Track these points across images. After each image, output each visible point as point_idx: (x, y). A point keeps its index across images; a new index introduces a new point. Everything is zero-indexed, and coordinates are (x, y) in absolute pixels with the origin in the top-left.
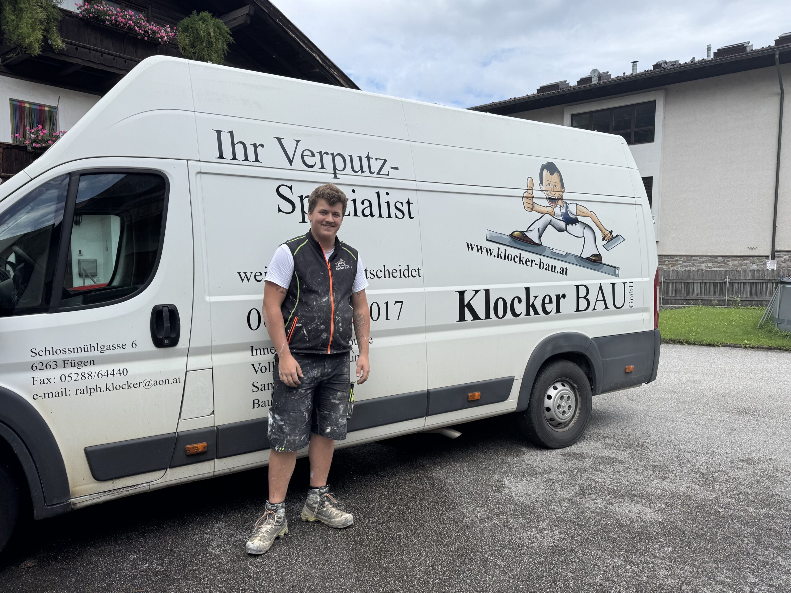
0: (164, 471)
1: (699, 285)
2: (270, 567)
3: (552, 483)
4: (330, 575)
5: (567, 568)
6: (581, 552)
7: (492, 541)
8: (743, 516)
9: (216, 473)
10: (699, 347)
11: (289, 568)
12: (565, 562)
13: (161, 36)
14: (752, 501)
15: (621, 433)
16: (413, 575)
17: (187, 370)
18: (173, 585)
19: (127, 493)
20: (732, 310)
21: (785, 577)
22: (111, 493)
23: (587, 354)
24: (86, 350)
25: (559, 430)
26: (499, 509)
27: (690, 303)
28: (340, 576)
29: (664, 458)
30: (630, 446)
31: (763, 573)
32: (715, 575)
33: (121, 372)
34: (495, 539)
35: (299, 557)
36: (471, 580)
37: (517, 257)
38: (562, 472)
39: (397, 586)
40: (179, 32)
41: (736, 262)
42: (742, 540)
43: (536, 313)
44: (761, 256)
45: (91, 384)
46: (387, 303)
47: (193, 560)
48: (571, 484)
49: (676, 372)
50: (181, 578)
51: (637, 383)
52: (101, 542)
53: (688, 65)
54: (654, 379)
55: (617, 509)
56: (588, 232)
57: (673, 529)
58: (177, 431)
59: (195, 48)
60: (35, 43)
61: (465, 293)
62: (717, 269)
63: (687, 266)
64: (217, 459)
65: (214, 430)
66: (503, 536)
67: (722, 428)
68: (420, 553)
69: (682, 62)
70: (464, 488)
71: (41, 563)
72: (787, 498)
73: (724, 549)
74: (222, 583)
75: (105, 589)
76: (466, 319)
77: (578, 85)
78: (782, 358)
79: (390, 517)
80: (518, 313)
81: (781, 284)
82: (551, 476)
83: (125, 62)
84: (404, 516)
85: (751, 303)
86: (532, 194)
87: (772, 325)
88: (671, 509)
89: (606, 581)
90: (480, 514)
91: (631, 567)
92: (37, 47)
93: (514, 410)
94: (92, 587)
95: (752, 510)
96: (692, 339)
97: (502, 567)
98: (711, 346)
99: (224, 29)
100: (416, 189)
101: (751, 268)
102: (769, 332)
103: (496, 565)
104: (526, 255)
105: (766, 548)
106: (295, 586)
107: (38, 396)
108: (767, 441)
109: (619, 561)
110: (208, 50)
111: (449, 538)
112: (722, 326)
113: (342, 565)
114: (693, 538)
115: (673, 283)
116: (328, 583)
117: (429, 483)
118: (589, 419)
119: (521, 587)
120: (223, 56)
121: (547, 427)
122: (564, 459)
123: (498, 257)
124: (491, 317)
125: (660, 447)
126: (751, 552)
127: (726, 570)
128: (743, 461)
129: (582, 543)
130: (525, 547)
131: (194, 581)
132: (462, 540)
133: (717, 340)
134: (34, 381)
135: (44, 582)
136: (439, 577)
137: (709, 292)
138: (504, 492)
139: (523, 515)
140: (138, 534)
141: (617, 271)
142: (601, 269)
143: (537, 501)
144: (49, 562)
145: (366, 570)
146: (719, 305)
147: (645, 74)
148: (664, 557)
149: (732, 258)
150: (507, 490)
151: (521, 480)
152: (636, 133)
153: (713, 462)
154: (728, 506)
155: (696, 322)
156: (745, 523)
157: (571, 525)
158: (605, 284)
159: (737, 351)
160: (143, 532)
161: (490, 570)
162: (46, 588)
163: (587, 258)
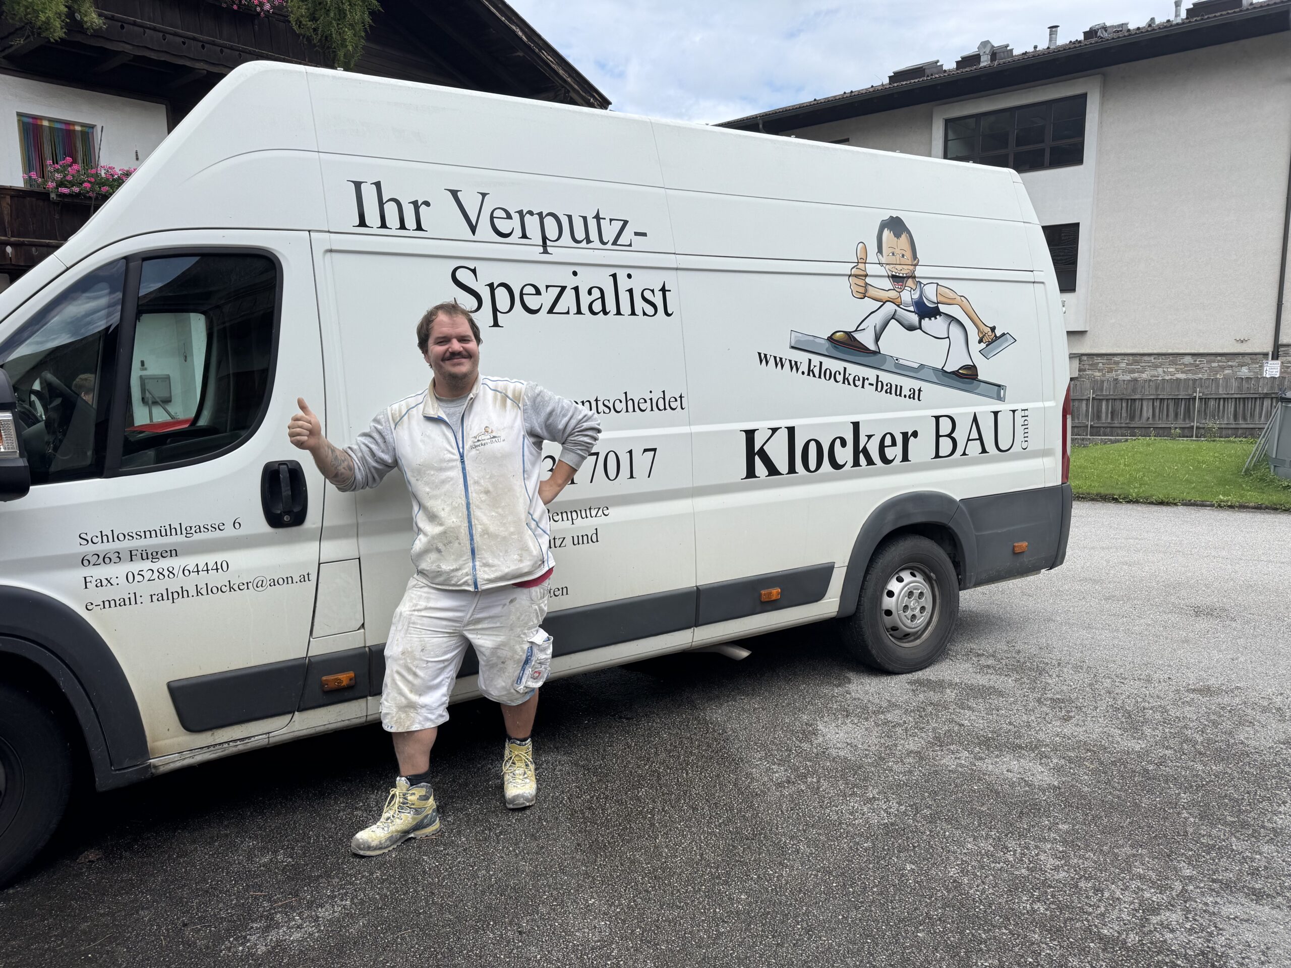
0: (289, 716)
1: (1151, 403)
2: (454, 859)
3: (892, 726)
4: (545, 869)
5: (906, 857)
6: (928, 833)
7: (794, 816)
8: (1185, 777)
9: (369, 718)
10: (1144, 506)
11: (484, 860)
12: (904, 848)
13: (260, 3)
14: (1200, 753)
15: (1006, 648)
16: (670, 869)
17: (321, 562)
18: (309, 885)
19: (234, 750)
20: (1204, 444)
21: (1237, 868)
22: (210, 749)
23: (951, 525)
24: (163, 533)
25: (906, 645)
26: (806, 767)
27: (1136, 433)
28: (560, 870)
29: (1069, 688)
30: (1018, 669)
31: (1206, 862)
32: (1130, 866)
33: (219, 567)
34: (798, 814)
35: (498, 843)
36: (759, 875)
37: (840, 374)
38: (907, 709)
39: (646, 884)
41: (1215, 365)
42: (1179, 813)
43: (870, 462)
44: (1256, 354)
45: (174, 585)
46: (630, 452)
48: (920, 729)
49: (1103, 548)
50: (321, 876)
51: (1034, 569)
53: (1142, 32)
54: (1061, 563)
55: (990, 767)
56: (955, 330)
57: (1074, 796)
58: (308, 656)
59: (317, 21)
60: (55, 20)
61: (756, 433)
62: (1182, 376)
63: (1133, 371)
64: (371, 696)
65: (365, 653)
66: (810, 810)
67: (1167, 638)
68: (683, 835)
69: (1132, 26)
70: (754, 736)
71: (109, 854)
72: (1256, 749)
73: (1149, 827)
74: (382, 883)
75: (207, 892)
76: (757, 474)
77: (958, 68)
78: (1277, 524)
79: (639, 781)
80: (841, 462)
81: (1282, 402)
82: (889, 716)
83: (203, 47)
84: (660, 779)
85: (1236, 432)
86: (865, 271)
87: (1265, 469)
88: (1073, 766)
89: (964, 876)
90: (777, 775)
91: (1005, 854)
92: (59, 26)
93: (834, 614)
94: (189, 890)
95: (1200, 767)
96: (1133, 493)
97: (807, 856)
98: (1164, 505)
100: (675, 266)
101: (1240, 374)
102: (1261, 480)
103: (798, 853)
104: (854, 370)
105: (1213, 825)
106: (493, 885)
107: (94, 606)
108: (1237, 659)
109: (986, 846)
110: (338, 24)
111: (727, 812)
112: (1184, 472)
113: (564, 854)
114: (1104, 811)
115: (1107, 400)
116: (542, 882)
117: (700, 728)
118: (953, 626)
119: (834, 885)
120: (363, 34)
121: (886, 641)
122: (913, 690)
123: (809, 375)
124: (797, 471)
125: (1065, 670)
126: (1190, 830)
127: (1149, 857)
128: (1194, 690)
129: (932, 820)
130: (844, 826)
131: (341, 879)
132: (748, 815)
133: (1175, 495)
134: (86, 583)
135: (116, 882)
136: (710, 872)
137: (1167, 415)
138: (816, 742)
139: (843, 777)
140: (255, 811)
141: (1002, 392)
142: (976, 389)
143: (866, 755)
144: (121, 854)
145: (601, 861)
146: (1183, 437)
147: (1070, 48)
148: (1056, 839)
149: (1208, 358)
150: (821, 739)
151: (844, 723)
152: (1053, 150)
153: (1147, 692)
154: (1162, 761)
155: (1143, 465)
156: (1186, 788)
157: (917, 792)
158: (981, 413)
159: (1206, 513)
160: (261, 807)
161: (789, 860)
162: (118, 891)
163: (953, 373)
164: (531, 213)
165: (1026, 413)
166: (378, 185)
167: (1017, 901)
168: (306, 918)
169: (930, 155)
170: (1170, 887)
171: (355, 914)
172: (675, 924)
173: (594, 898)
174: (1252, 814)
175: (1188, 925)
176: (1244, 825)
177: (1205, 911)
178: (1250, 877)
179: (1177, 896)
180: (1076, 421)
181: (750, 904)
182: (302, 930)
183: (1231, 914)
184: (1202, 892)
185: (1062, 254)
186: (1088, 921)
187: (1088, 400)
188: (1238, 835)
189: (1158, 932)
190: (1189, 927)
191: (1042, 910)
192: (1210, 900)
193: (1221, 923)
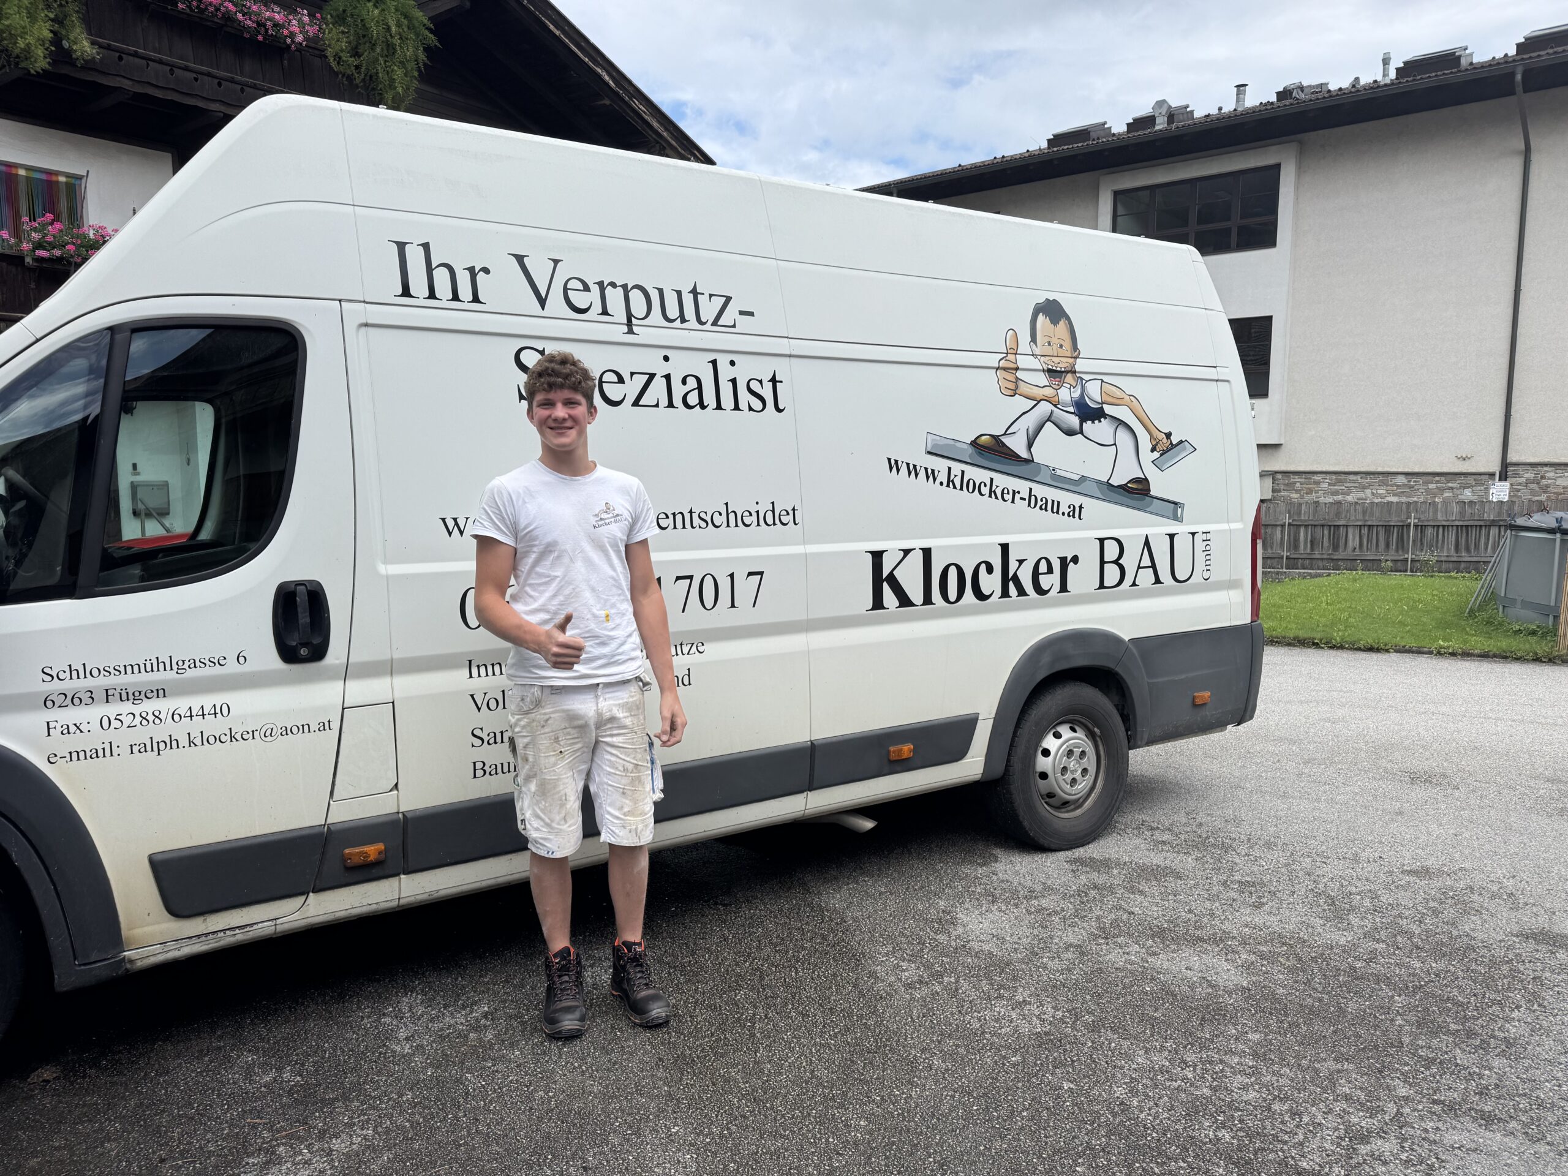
0: (302, 899)
1: (1357, 531)
2: (505, 1077)
3: (1048, 914)
4: (618, 1089)
5: (1062, 1073)
6: (1090, 1044)
7: (927, 1024)
8: (1400, 976)
9: (402, 902)
10: (1350, 652)
11: (542, 1078)
12: (1060, 1062)
13: (291, 33)
14: (1418, 948)
15: (1184, 820)
16: (774, 1089)
17: (345, 706)
18: (322, 1110)
19: (232, 940)
20: (1421, 579)
21: (1463, 1087)
22: (201, 939)
23: (1119, 669)
24: (149, 668)
25: (1065, 816)
26: (942, 964)
27: (1340, 566)
28: (637, 1091)
29: (1261, 869)
30: (1199, 845)
31: (1425, 1079)
32: (1335, 1084)
33: (218, 711)
34: (931, 1021)
36: (883, 1096)
37: (985, 485)
38: (1066, 894)
39: (743, 1108)
40: (327, 25)
41: (1432, 486)
42: (1392, 1020)
43: (1022, 592)
44: (1480, 474)
45: (160, 733)
46: (732, 576)
47: (360, 1064)
48: (1082, 918)
49: (1302, 702)
50: (337, 1098)
51: (1218, 725)
52: (184, 1032)
53: (1344, 93)
54: (1251, 718)
55: (1166, 964)
56: (1123, 436)
57: (1267, 1000)
58: (328, 823)
59: (359, 56)
60: (36, 48)
61: (885, 554)
62: (1395, 499)
63: (1336, 493)
64: (404, 874)
65: (398, 821)
66: (947, 1016)
67: (1377, 810)
68: (790, 1048)
69: (1333, 87)
70: (880, 926)
71: (70, 1072)
72: (1484, 942)
73: (1357, 1037)
74: (415, 1107)
75: (192, 1118)
76: (885, 605)
77: (1129, 131)
79: (736, 982)
80: (986, 592)
81: (1513, 530)
82: (1044, 903)
83: (220, 84)
84: (763, 979)
85: (1457, 566)
86: (1016, 363)
87: (1493, 610)
88: (1266, 963)
89: (1133, 1096)
90: (906, 974)
91: (1182, 1070)
92: (42, 55)
93: (978, 777)
94: (169, 1116)
95: (1417, 964)
96: (1337, 637)
97: (942, 1073)
98: (1373, 652)
99: (417, 19)
100: (788, 353)
101: (1462, 498)
102: (1487, 623)
103: (931, 1069)
104: (1002, 481)
105: (1434, 1034)
106: (552, 1110)
107: (58, 758)
108: (1460, 835)
109: (1160, 1060)
110: (385, 61)
111: (845, 1019)
112: (1397, 613)
113: (642, 1072)
114: (1302, 1017)
115: (1306, 526)
116: (614, 1105)
117: (813, 917)
118: (1121, 794)
119: (975, 1108)
120: (416, 74)
121: (1041, 810)
122: (1073, 871)
123: (948, 486)
124: (934, 602)
125: (1256, 847)
126: (1406, 1040)
127: (1357, 1074)
128: (1410, 872)
129: (1095, 1028)
130: (988, 1036)
131: (361, 1103)
132: (871, 1022)
133: (1386, 639)
134: (49, 729)
135: (76, 1107)
136: (823, 1092)
137: (1377, 545)
138: (954, 933)
139: (987, 976)
140: (256, 1018)
141: (1179, 510)
142: (1148, 507)
143: (1016, 949)
144: (84, 1071)
145: (687, 1079)
146: (1396, 571)
147: (1260, 111)
148: (1244, 1052)
149: (1424, 478)
150: (961, 930)
151: (989, 911)
152: (1241, 230)
153: (1354, 874)
154: (1373, 956)
155: (1348, 604)
156: (1400, 989)
157: (1077, 995)
158: (1154, 535)
159: (1424, 661)
160: (264, 1013)
161: (920, 1078)
162: (79, 1118)
163: (1120, 487)
164: (613, 285)
165: (1208, 536)
166: (426, 246)
167: (1197, 1127)
168: (317, 1151)
169: (1096, 229)
170: (1382, 1110)
171: (378, 1146)
172: (778, 1158)
173: (678, 1126)
174: (1480, 1021)
175: (1404, 1156)
176: (1471, 1034)
177: (1424, 1139)
178: (1477, 1097)
179: (1391, 1120)
180: (1270, 551)
181: (871, 1132)
182: (312, 1167)
183: (1455, 1143)
184: (1420, 1115)
185: (1252, 353)
186: (1283, 1152)
187: (1283, 526)
188: (1463, 1046)
189: (1367, 1164)
190: (1405, 1158)
191: (1228, 1138)
192: (1430, 1125)
193: (1444, 1154)
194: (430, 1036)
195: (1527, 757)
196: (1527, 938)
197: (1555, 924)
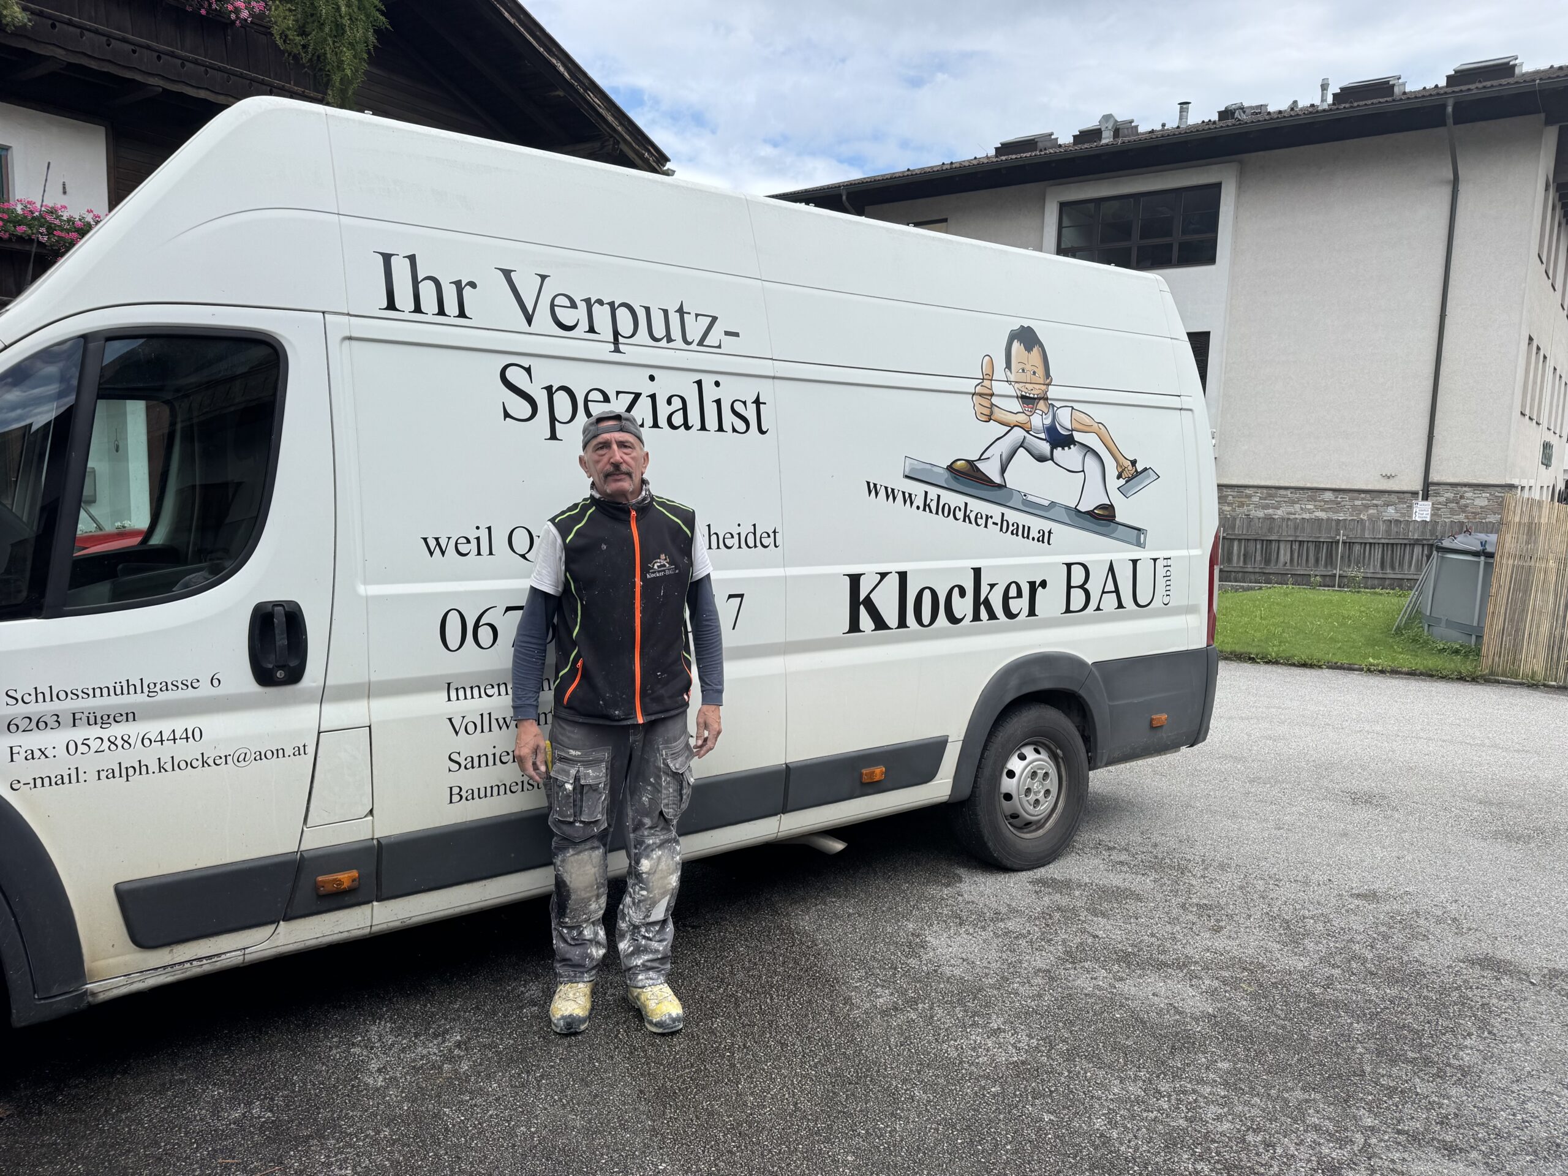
0: (273, 927)
1: (1289, 546)
2: (485, 1111)
3: (1015, 938)
4: (601, 1124)
5: (1042, 1104)
6: (1066, 1074)
7: (905, 1053)
8: (1357, 1003)
9: (374, 929)
10: (1285, 668)
11: (523, 1112)
12: (1039, 1092)
13: (236, 8)
14: (1372, 973)
15: (1140, 840)
16: (758, 1123)
17: (321, 730)
18: (296, 1148)
20: (1348, 596)
21: (1424, 1116)
22: (167, 970)
23: (1082, 693)
24: (119, 691)
25: (1028, 836)
26: (915, 990)
27: (1271, 579)
28: (620, 1125)
29: (1217, 891)
30: (1156, 867)
31: (1388, 1108)
32: (1304, 1115)
33: (190, 735)
34: (909, 1050)
35: (539, 1090)
36: (868, 1129)
37: (960, 510)
38: (1031, 916)
39: (729, 1143)
40: (274, 2)
41: (1358, 503)
42: (1353, 1048)
43: (992, 616)
44: (1404, 492)
45: (129, 758)
47: (333, 1098)
48: (1048, 941)
49: (1242, 719)
50: (311, 1136)
51: (1173, 746)
52: (143, 1064)
53: (1284, 116)
54: (1204, 739)
55: (1133, 990)
56: (1091, 463)
57: (1232, 1027)
58: (301, 849)
59: (307, 36)
61: (862, 577)
62: (1324, 515)
63: (1267, 507)
64: (377, 901)
65: (371, 848)
66: (924, 1044)
67: (1323, 831)
68: (771, 1079)
70: (851, 949)
71: (24, 1109)
72: (1433, 968)
73: (1320, 1065)
74: (393, 1145)
75: (160, 1159)
76: (861, 628)
77: (1075, 143)
78: (1434, 693)
79: (712, 1008)
80: (958, 615)
81: (1438, 552)
82: (1010, 925)
83: (159, 58)
84: (739, 1006)
85: (1383, 583)
86: (991, 389)
87: (1418, 628)
88: (1228, 989)
89: (1113, 1128)
90: (881, 1000)
91: (1158, 1100)
93: (945, 798)
94: (135, 1156)
95: (1373, 991)
96: (1273, 652)
97: (924, 1104)
98: (1307, 668)
100: (772, 375)
101: (1386, 516)
102: (1413, 641)
103: (913, 1101)
104: (976, 506)
105: (1393, 1062)
106: (536, 1147)
107: (21, 784)
108: (1403, 857)
109: (1135, 1090)
110: (334, 42)
111: (824, 1048)
112: (1328, 629)
113: (624, 1105)
114: (1267, 1045)
115: (1240, 540)
116: (599, 1141)
117: (784, 940)
118: (1081, 813)
119: (959, 1141)
120: (365, 56)
121: (1005, 830)
122: (1036, 892)
123: (924, 510)
124: (908, 625)
126: (1368, 1069)
127: (1324, 1103)
128: (1358, 895)
129: (1070, 1056)
130: (966, 1066)
131: (337, 1140)
132: (850, 1052)
133: (1319, 655)
134: (12, 754)
135: (34, 1148)
136: (808, 1126)
137: (1307, 560)
138: (925, 957)
139: (961, 1002)
140: (218, 1048)
141: (1142, 536)
142: (1113, 533)
143: (986, 974)
144: (39, 1108)
145: (671, 1113)
146: (1325, 586)
147: (1203, 129)
148: (1215, 1081)
149: (1350, 494)
150: (931, 953)
151: (957, 933)
152: (1183, 246)
153: (1306, 898)
154: (1330, 982)
155: (1281, 619)
156: (1358, 1016)
157: (1050, 1022)
158: (1119, 560)
159: (1355, 678)
160: (227, 1043)
161: (902, 1110)
162: (38, 1159)
163: (1088, 513)
164: (600, 302)
165: (1169, 562)
166: (412, 259)
167: (1176, 1160)
170: (1351, 1141)
174: (1435, 1048)
176: (1427, 1062)
177: (1392, 1171)
178: (1439, 1127)
179: (1360, 1151)
184: (1386, 1146)
188: (1421, 1074)
191: (1206, 1170)
192: (1396, 1156)
194: (403, 1068)
195: (1459, 778)
196: (1473, 964)
197: (1498, 949)
